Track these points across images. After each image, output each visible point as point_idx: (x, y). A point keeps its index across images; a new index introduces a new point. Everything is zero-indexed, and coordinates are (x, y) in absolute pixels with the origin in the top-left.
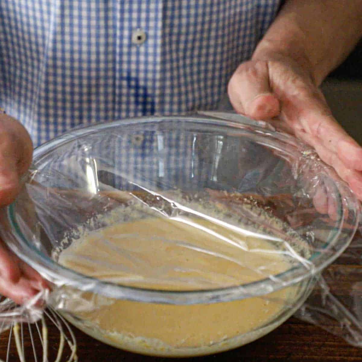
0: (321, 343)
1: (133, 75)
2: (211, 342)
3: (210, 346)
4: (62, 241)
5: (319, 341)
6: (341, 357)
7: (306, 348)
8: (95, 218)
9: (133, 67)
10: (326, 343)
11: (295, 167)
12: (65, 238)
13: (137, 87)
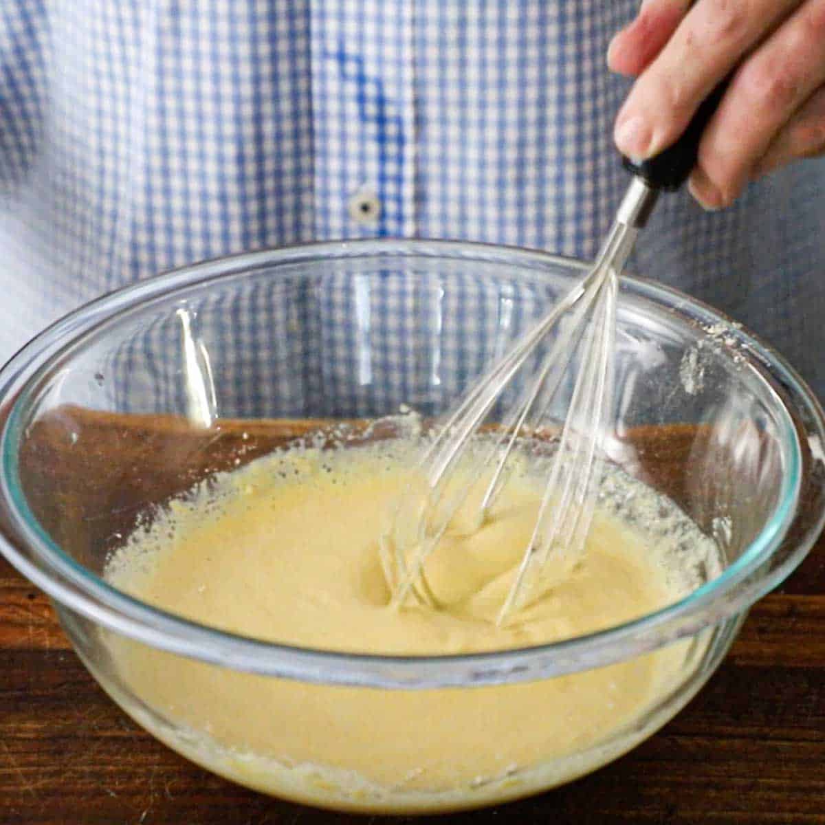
0: (750, 781)
1: (351, 48)
2: (478, 780)
3: (474, 787)
4: (131, 533)
5: (743, 776)
6: (797, 815)
7: (712, 793)
8: (212, 480)
9: (351, 27)
10: (761, 781)
11: (689, 365)
12: (137, 527)
13: (361, 79)
